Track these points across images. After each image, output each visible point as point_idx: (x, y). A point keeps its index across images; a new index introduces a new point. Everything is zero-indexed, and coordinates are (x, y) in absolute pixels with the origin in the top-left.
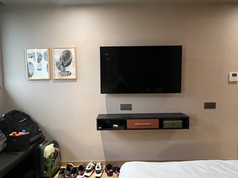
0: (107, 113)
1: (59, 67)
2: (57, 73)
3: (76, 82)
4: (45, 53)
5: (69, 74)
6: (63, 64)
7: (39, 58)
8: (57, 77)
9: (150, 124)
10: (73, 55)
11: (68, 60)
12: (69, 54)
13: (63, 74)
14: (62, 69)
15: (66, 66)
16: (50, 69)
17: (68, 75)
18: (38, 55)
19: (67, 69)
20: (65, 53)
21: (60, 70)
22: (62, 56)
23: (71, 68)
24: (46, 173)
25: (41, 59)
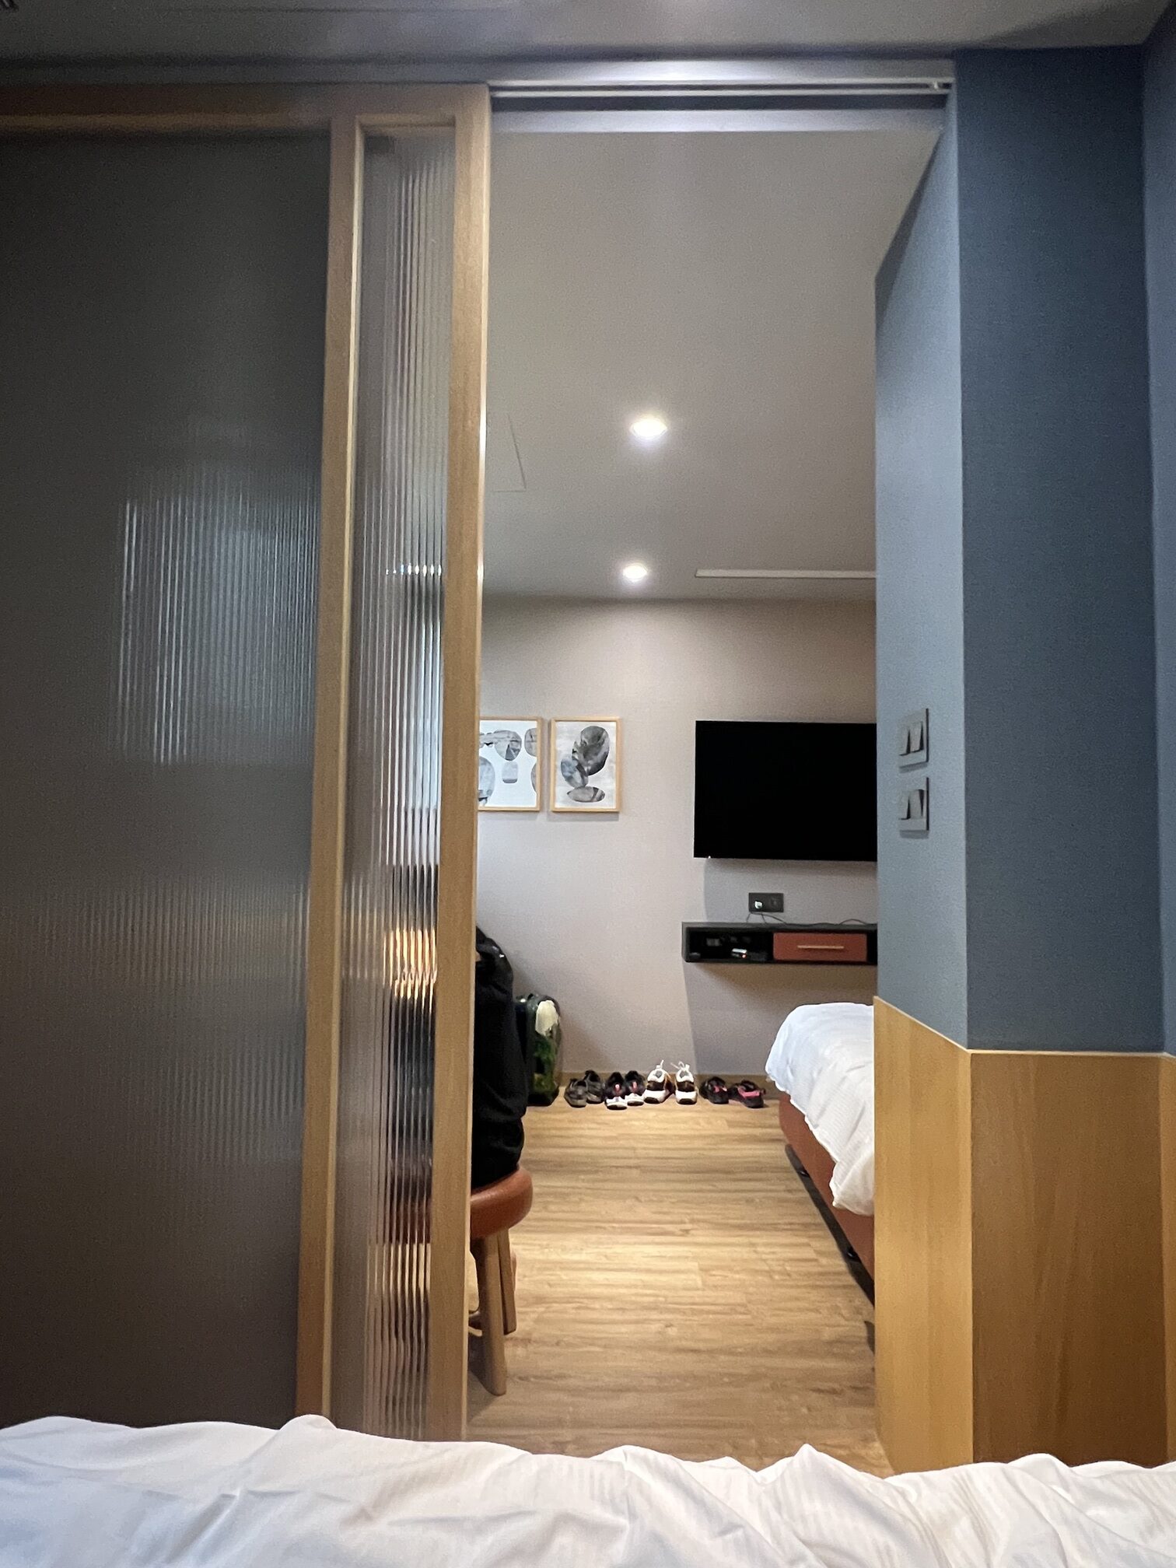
0: (708, 917)
1: (570, 774)
2: (561, 794)
3: (617, 820)
4: (530, 734)
5: (597, 795)
6: (580, 767)
7: (511, 746)
8: (559, 806)
9: (842, 947)
10: (612, 739)
11: (596, 754)
12: (599, 737)
13: (580, 797)
14: (576, 783)
15: (591, 773)
16: (541, 781)
17: (595, 799)
18: (510, 739)
19: (592, 781)
20: (589, 736)
21: (572, 785)
22: (579, 744)
23: (603, 780)
24: (540, 1080)
25: (519, 750)
